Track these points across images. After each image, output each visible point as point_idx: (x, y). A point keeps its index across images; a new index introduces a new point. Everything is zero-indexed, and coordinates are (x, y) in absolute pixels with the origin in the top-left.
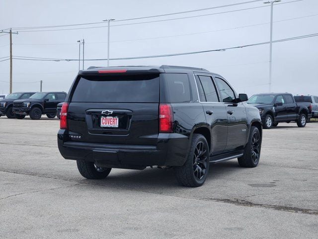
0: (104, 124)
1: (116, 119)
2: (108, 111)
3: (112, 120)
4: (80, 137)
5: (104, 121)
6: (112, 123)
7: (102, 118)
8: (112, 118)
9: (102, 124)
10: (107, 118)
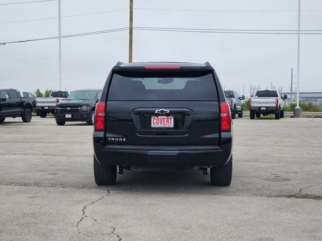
0: (156, 124)
1: (171, 119)
2: (164, 110)
3: (165, 120)
4: (124, 139)
5: (155, 121)
6: (165, 123)
7: (152, 118)
8: (166, 117)
9: (152, 124)
10: (159, 117)
